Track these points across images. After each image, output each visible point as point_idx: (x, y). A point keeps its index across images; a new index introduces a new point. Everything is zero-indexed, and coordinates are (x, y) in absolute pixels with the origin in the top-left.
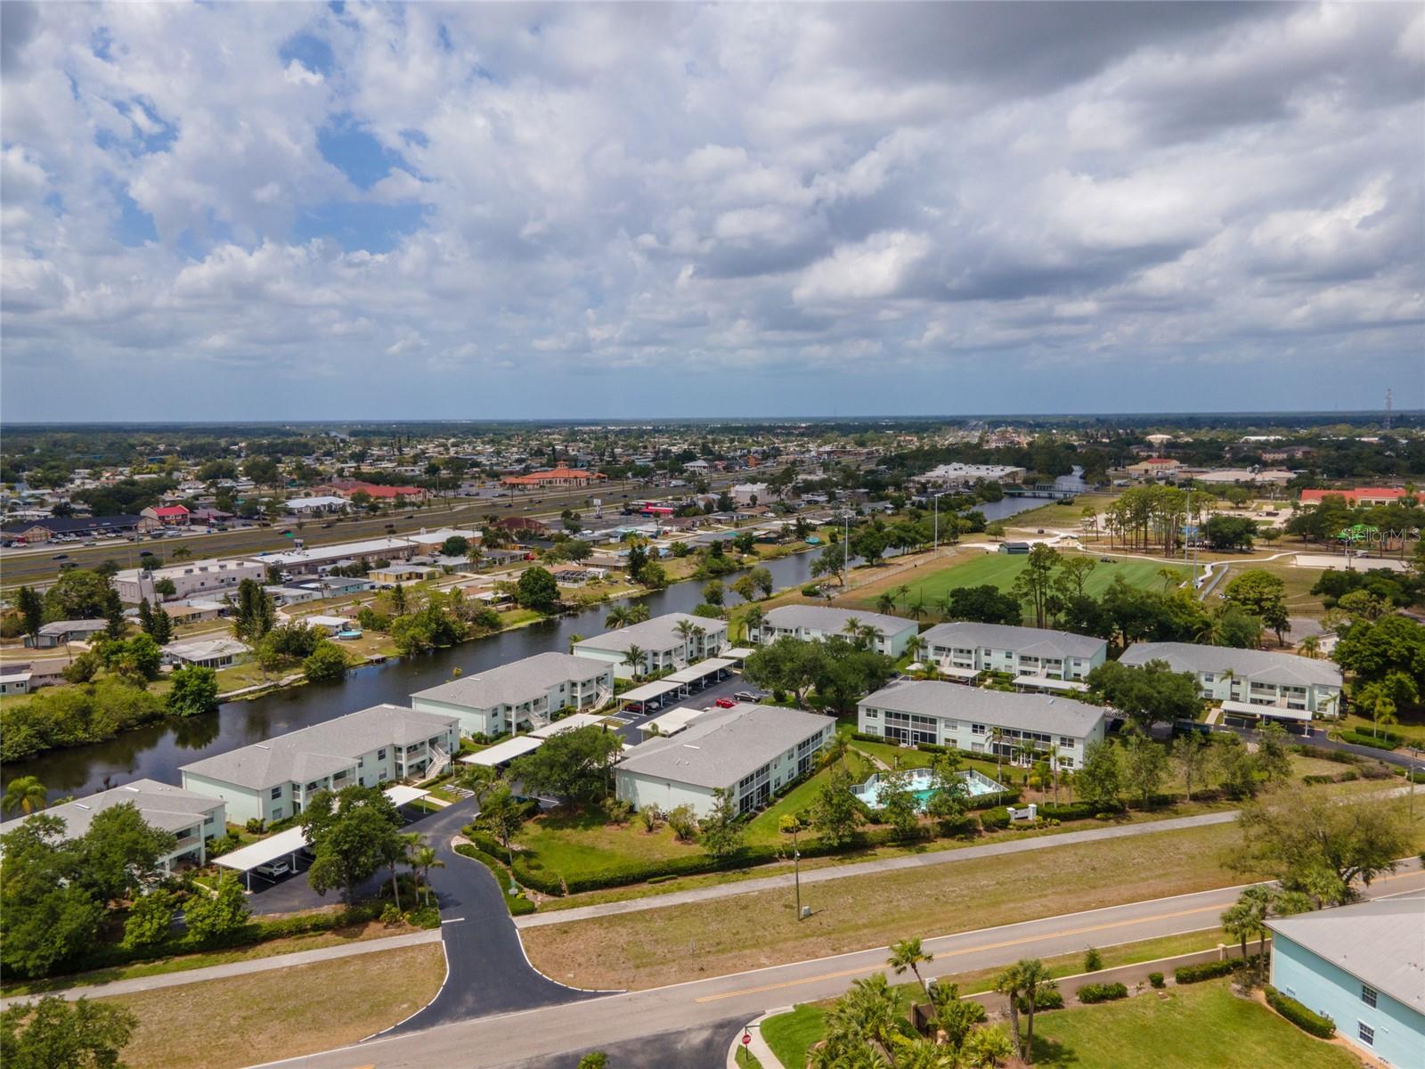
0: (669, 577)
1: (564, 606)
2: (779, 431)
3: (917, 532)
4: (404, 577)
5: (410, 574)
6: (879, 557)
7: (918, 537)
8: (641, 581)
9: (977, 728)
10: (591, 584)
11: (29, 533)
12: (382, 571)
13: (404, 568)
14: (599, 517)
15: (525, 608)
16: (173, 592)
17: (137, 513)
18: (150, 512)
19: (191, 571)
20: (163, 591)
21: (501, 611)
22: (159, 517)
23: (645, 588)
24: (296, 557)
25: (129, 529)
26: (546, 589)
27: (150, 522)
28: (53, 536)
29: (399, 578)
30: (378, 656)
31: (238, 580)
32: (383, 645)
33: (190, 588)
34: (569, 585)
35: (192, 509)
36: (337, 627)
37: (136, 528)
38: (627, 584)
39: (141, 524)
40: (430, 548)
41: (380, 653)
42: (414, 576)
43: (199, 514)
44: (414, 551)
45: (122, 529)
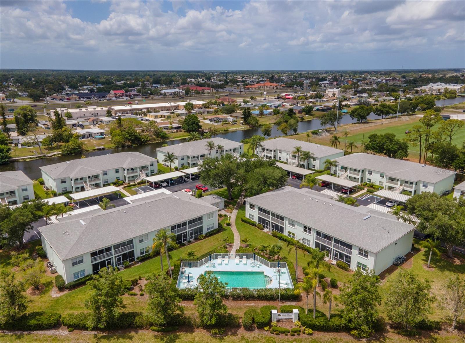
0: (260, 123)
2: (373, 73)
3: (390, 108)
4: (158, 117)
5: (161, 115)
6: (366, 119)
7: (390, 110)
8: (248, 124)
9: (307, 229)
10: (224, 124)
11: (71, 97)
12: (151, 114)
13: (161, 113)
14: (265, 99)
15: (185, 132)
16: (71, 117)
17: (109, 92)
18: (112, 92)
19: (82, 110)
20: (67, 117)
21: (173, 132)
22: (115, 94)
23: (248, 127)
24: (128, 107)
25: (104, 97)
26: (194, 124)
27: (111, 95)
28: (79, 98)
29: (156, 117)
30: (102, 147)
31: (99, 114)
32: (108, 143)
33: (79, 116)
34: (214, 124)
35: (126, 92)
36: (98, 133)
37: (106, 97)
38: (241, 125)
39: (108, 96)
40: (183, 107)
41: (104, 146)
42: (163, 116)
43: (128, 93)
44: (177, 108)
45: (102, 97)
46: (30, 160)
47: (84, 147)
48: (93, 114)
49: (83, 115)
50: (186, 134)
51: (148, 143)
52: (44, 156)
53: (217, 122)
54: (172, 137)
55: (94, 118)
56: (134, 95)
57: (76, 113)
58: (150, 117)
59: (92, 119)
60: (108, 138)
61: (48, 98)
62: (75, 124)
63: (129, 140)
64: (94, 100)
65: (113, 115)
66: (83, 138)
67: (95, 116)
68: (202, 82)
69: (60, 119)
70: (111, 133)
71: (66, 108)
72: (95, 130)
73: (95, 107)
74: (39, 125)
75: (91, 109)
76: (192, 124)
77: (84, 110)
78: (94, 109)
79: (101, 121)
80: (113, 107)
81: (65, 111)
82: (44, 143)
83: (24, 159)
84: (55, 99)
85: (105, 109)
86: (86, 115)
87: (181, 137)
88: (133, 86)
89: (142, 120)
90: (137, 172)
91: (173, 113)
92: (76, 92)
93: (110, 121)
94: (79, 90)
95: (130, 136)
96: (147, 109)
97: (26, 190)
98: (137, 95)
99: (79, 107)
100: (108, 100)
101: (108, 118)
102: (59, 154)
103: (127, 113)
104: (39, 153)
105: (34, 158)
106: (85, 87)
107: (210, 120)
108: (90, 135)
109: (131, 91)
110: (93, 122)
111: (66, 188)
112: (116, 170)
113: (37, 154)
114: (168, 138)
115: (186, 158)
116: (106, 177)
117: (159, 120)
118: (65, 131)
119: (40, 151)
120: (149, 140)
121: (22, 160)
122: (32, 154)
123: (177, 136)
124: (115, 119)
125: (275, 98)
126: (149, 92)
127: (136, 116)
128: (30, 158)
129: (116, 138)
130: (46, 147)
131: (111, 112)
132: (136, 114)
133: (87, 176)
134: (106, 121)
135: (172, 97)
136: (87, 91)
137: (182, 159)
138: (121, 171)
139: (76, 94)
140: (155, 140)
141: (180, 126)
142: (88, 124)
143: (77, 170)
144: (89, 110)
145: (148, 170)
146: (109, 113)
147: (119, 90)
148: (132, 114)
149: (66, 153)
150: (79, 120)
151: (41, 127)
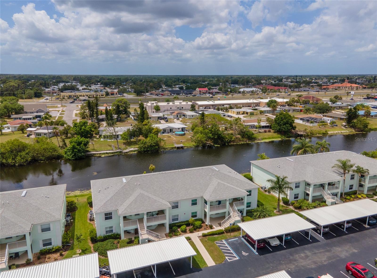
1: (298, 134)
4: (241, 113)
8: (353, 127)
10: (320, 125)
11: (165, 93)
12: (233, 110)
13: (243, 109)
14: (352, 99)
15: (275, 132)
16: (159, 110)
17: (195, 90)
18: (198, 89)
19: (169, 103)
20: (156, 109)
21: (260, 132)
22: (200, 91)
23: (354, 131)
24: (211, 103)
25: (191, 94)
26: (288, 124)
27: (196, 92)
28: (171, 94)
29: (238, 113)
30: (181, 145)
31: (184, 108)
32: (188, 140)
33: (166, 109)
34: (308, 124)
35: (209, 89)
36: (179, 129)
37: (192, 93)
38: (343, 127)
39: (194, 93)
40: (264, 104)
41: (183, 144)
42: (245, 113)
43: (211, 91)
44: (258, 104)
45: (189, 94)
46: (107, 155)
47: (162, 144)
48: (178, 108)
49: (169, 109)
50: (276, 135)
51: (232, 143)
52: (120, 152)
53: (312, 123)
54: (260, 138)
55: (179, 111)
56: (216, 92)
57: (164, 106)
58: (233, 114)
59: (176, 112)
60: (189, 135)
61: (147, 94)
62: (161, 117)
63: (212, 139)
64: (182, 96)
65: (196, 109)
66: (163, 133)
67: (180, 110)
68: (274, 83)
69: (144, 111)
70: (193, 129)
71: (157, 102)
72: (177, 124)
73: (181, 101)
74: (131, 116)
75: (177, 103)
76: (285, 124)
77: (171, 104)
78: (180, 103)
79: (184, 115)
80: (197, 102)
81: (155, 104)
82: (123, 137)
83: (100, 154)
84: (153, 94)
85: (190, 103)
86: (172, 109)
87: (270, 138)
88: (215, 85)
89: (224, 116)
90: (225, 207)
91: (256, 109)
92: (170, 89)
93: (193, 116)
94: (172, 88)
95: (212, 135)
96: (229, 104)
97: (48, 229)
98: (218, 93)
99: (168, 101)
100: (193, 96)
101: (191, 112)
102: (135, 151)
103: (210, 108)
104: (116, 148)
105: (110, 153)
106: (177, 86)
107: (301, 119)
108: (171, 130)
109: (213, 89)
110: (177, 116)
111: (112, 227)
112: (192, 201)
113: (114, 149)
114: (255, 139)
115: (302, 186)
116: (175, 212)
117: (241, 116)
118: (146, 125)
119: (117, 146)
120: (234, 141)
121: (98, 155)
122: (109, 148)
123: (265, 137)
124: (198, 113)
125: (365, 99)
126: (229, 90)
127: (218, 111)
128: (107, 153)
129: (198, 136)
130: (125, 141)
131: (195, 106)
132: (218, 110)
133: (145, 213)
134: (189, 115)
135: (250, 95)
136: (178, 89)
137: (297, 187)
138: (200, 203)
139: (169, 91)
140: (240, 141)
141: (268, 125)
142: (172, 117)
143: (132, 198)
144: (176, 104)
145: (243, 204)
146: (193, 108)
147: (203, 88)
148: (214, 109)
149: (142, 150)
150: (166, 113)
151: (131, 118)
